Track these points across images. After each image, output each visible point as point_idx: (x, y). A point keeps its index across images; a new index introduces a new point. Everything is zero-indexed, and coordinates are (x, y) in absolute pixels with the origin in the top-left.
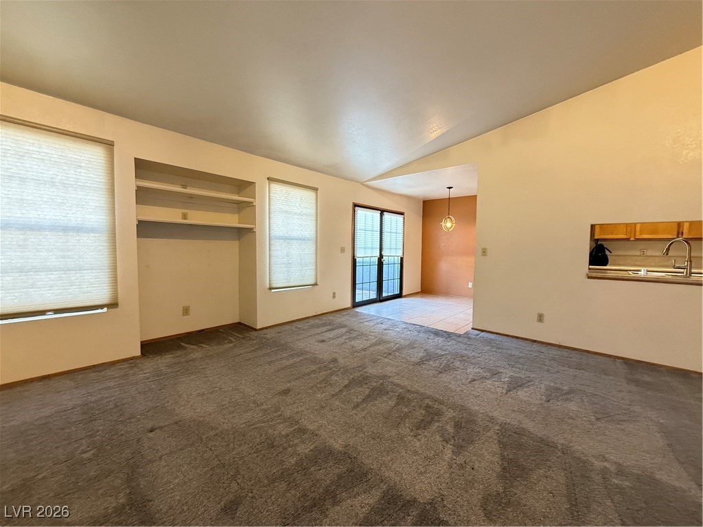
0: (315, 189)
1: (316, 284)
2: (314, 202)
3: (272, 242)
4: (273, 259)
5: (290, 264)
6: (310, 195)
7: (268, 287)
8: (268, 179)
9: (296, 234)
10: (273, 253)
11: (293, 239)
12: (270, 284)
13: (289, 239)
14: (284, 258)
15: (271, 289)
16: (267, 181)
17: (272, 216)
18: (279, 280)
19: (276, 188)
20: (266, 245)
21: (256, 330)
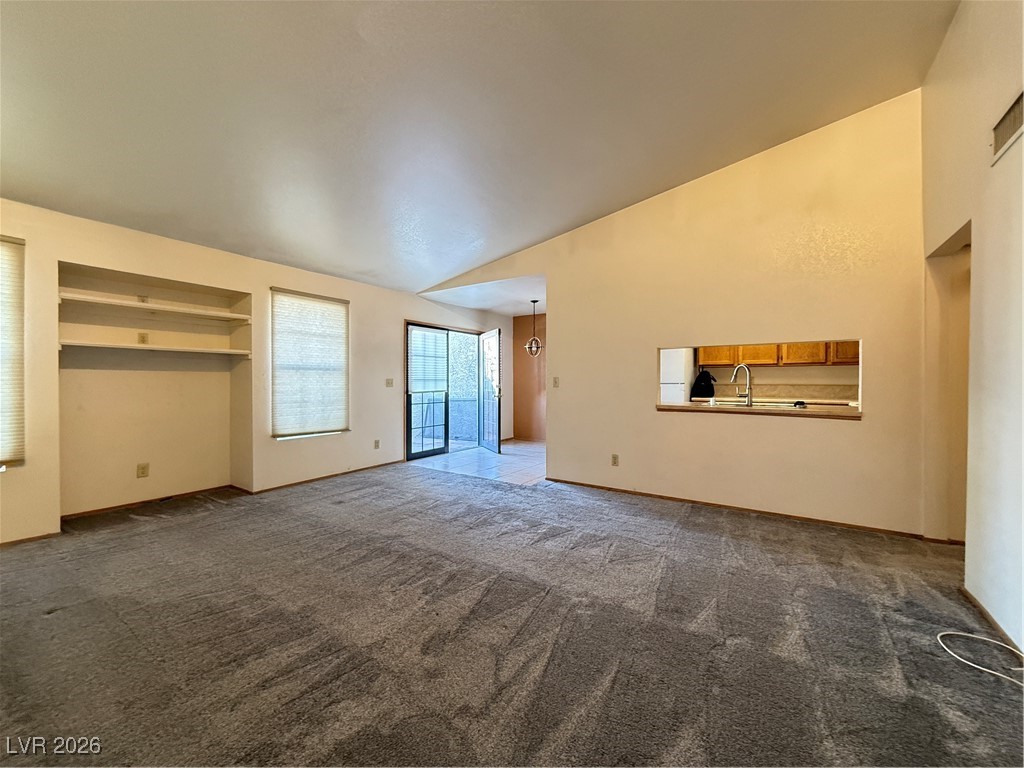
0: (346, 303)
1: (347, 430)
2: (344, 319)
3: (277, 374)
4: (278, 397)
5: (305, 402)
6: (338, 311)
7: (271, 433)
8: (271, 288)
9: (314, 362)
10: (277, 387)
11: (309, 369)
12: (273, 430)
13: (303, 369)
14: (295, 394)
15: (275, 436)
16: (270, 292)
17: (277, 337)
18: (288, 423)
19: (283, 301)
20: (268, 376)
21: (251, 494)
